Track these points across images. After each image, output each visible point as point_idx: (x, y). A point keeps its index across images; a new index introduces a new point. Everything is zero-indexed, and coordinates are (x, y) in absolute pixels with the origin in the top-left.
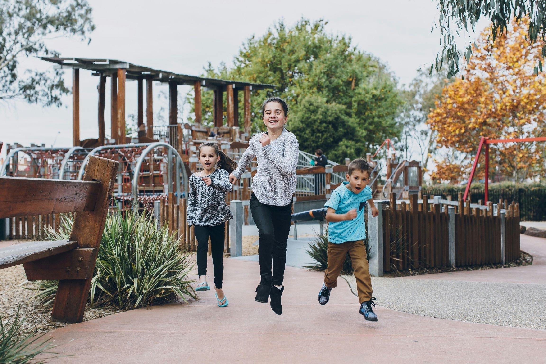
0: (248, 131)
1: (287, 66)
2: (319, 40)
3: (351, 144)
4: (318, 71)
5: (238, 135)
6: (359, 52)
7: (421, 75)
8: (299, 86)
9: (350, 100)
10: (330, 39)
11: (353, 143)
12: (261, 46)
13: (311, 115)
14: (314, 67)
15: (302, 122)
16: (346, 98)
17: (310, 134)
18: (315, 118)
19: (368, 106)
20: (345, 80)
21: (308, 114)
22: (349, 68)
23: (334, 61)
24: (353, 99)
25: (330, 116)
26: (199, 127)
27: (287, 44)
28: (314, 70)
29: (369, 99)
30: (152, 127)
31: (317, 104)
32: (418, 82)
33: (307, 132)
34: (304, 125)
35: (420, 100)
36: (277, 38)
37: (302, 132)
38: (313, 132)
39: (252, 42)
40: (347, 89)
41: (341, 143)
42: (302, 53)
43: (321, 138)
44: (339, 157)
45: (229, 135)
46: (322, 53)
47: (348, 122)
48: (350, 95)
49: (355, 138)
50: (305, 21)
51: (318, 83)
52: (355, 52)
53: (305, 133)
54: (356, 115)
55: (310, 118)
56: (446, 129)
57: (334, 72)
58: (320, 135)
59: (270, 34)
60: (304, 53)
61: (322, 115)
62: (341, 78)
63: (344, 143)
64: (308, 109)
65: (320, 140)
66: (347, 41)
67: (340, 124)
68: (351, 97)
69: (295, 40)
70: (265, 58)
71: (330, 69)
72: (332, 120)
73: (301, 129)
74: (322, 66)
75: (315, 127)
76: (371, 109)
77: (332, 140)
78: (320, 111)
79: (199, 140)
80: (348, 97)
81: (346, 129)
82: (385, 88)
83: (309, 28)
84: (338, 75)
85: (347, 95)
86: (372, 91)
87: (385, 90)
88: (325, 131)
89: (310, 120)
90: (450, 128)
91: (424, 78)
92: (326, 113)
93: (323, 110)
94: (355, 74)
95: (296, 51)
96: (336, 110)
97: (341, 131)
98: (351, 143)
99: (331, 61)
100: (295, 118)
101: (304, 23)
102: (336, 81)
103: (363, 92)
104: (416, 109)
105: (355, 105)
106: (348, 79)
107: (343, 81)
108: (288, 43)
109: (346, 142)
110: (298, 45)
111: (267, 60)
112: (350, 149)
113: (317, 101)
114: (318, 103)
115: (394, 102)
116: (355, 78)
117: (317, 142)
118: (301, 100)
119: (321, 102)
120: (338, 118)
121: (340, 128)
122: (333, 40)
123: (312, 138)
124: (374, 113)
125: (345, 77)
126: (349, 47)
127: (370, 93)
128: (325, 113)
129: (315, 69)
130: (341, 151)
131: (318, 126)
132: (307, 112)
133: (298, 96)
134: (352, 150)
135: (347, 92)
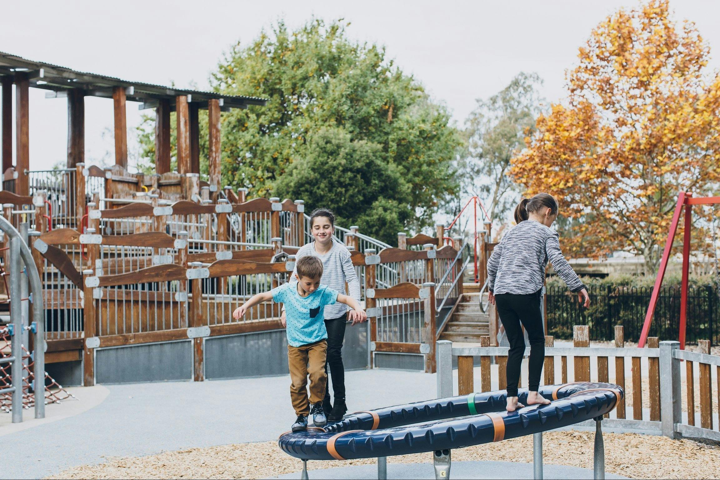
0: (216, 182)
1: (289, 86)
2: (338, 48)
3: (392, 205)
4: (337, 94)
5: (195, 189)
6: (398, 68)
7: (481, 106)
8: (309, 116)
9: (386, 138)
10: (355, 47)
11: (395, 203)
12: (250, 56)
13: (328, 158)
14: (331, 87)
15: (313, 170)
16: (379, 135)
17: (327, 189)
18: (335, 163)
19: (413, 147)
20: (378, 108)
21: (323, 157)
22: (384, 91)
23: (362, 80)
24: (391, 137)
25: (358, 161)
26: (121, 174)
27: (289, 53)
28: (331, 92)
29: (415, 137)
30: (28, 173)
31: (337, 142)
32: (477, 116)
33: (322, 185)
34: (316, 174)
35: (480, 143)
36: (274, 44)
37: (314, 185)
38: (331, 186)
39: (236, 50)
40: (380, 122)
41: (376, 204)
42: (312, 66)
43: (345, 196)
44: (373, 226)
45: (179, 189)
46: (342, 67)
47: (386, 170)
48: (385, 131)
49: (397, 196)
50: (317, 21)
51: (338, 111)
52: (391, 68)
53: (318, 188)
54: (395, 161)
55: (327, 163)
56: (544, 180)
57: (361, 97)
58: (343, 190)
59: (264, 37)
60: (316, 66)
61: (346, 159)
62: (372, 105)
63: (380, 202)
64: (324, 150)
65: (343, 199)
66: (380, 51)
67: (374, 173)
68: (387, 134)
69: (303, 47)
70: (257, 73)
71: (356, 91)
72: (362, 167)
73: (312, 181)
74: (343, 86)
75: (335, 178)
76: (417, 152)
77: (361, 198)
78: (343, 152)
79: (119, 197)
80: (382, 134)
81: (384, 181)
82: (438, 120)
83: (323, 31)
84: (367, 100)
85: (381, 131)
86: (418, 125)
87: (438, 123)
88: (351, 185)
89: (326, 167)
90: (550, 180)
91: (485, 111)
92: (352, 157)
93: (347, 151)
94: (392, 99)
95: (303, 63)
96: (367, 152)
97: (375, 184)
98: (392, 203)
99: (357, 80)
100: (302, 164)
101: (315, 23)
102: (365, 110)
103: (406, 127)
104: (474, 155)
105: (394, 146)
106: (382, 108)
107: (375, 110)
108: (291, 50)
109: (383, 202)
110: (307, 55)
111: (259, 77)
112: (391, 213)
113: (337, 137)
114: (339, 139)
115: (449, 143)
116: (392, 106)
117: (338, 202)
118: (312, 137)
119: (345, 139)
120: (370, 164)
121: (374, 179)
122: (359, 49)
123: (329, 195)
124: (423, 158)
125: (378, 104)
126: (383, 60)
127: (416, 128)
128: (350, 156)
129: (333, 91)
130: (376, 217)
131: (340, 177)
132: (321, 154)
133: (306, 132)
134: (395, 215)
135: (380, 126)
